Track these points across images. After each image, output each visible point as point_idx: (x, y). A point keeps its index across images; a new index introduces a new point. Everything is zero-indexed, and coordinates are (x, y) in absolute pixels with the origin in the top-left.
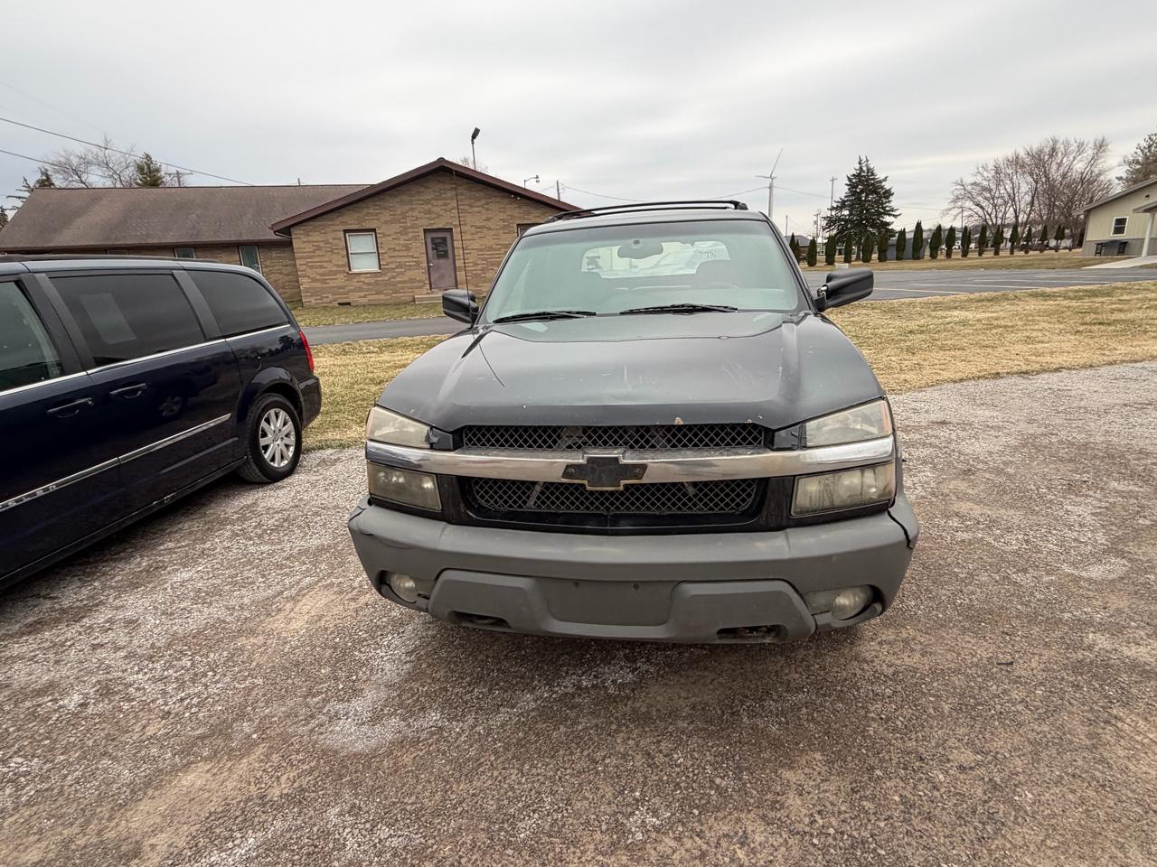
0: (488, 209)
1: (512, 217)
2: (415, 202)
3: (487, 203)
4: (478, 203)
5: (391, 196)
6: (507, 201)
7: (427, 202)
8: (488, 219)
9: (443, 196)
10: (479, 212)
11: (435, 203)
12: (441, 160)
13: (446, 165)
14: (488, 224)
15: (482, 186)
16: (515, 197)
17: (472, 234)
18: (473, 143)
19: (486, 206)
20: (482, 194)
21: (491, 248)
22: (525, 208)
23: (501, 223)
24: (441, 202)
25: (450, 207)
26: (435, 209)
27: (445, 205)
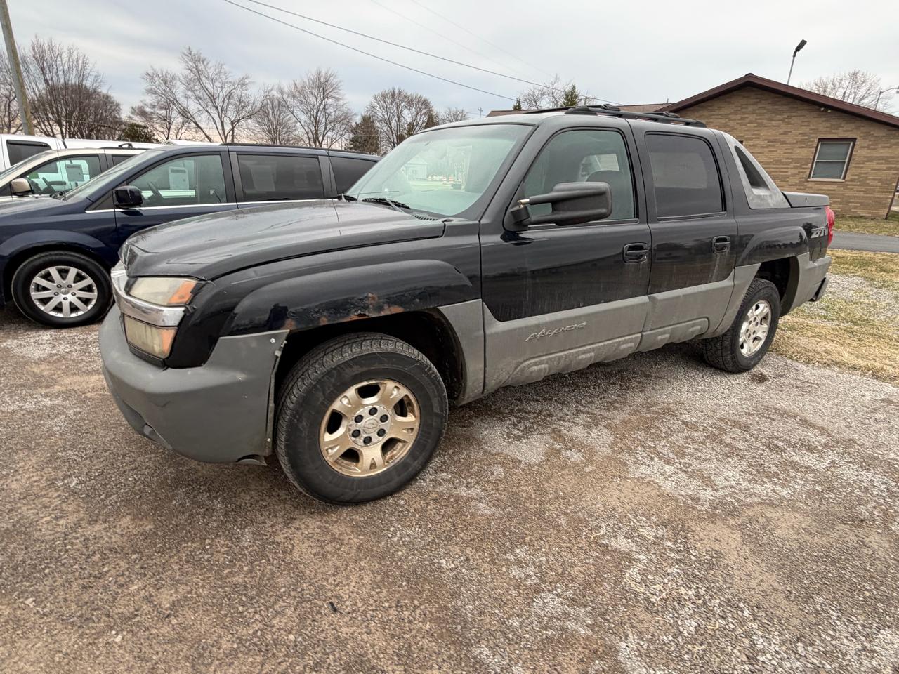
0: (789, 123)
1: (816, 131)
2: (713, 117)
3: (788, 117)
4: (779, 117)
5: (693, 111)
6: (815, 114)
7: (726, 116)
8: (785, 133)
9: (744, 110)
10: (778, 126)
11: (732, 117)
12: (750, 75)
13: (752, 80)
14: (783, 138)
15: (790, 100)
16: (825, 111)
17: (762, 147)
18: (794, 56)
19: (786, 120)
20: (786, 108)
21: (779, 162)
22: (834, 122)
23: (800, 138)
24: (738, 117)
25: (747, 120)
26: (731, 123)
27: (742, 119)
